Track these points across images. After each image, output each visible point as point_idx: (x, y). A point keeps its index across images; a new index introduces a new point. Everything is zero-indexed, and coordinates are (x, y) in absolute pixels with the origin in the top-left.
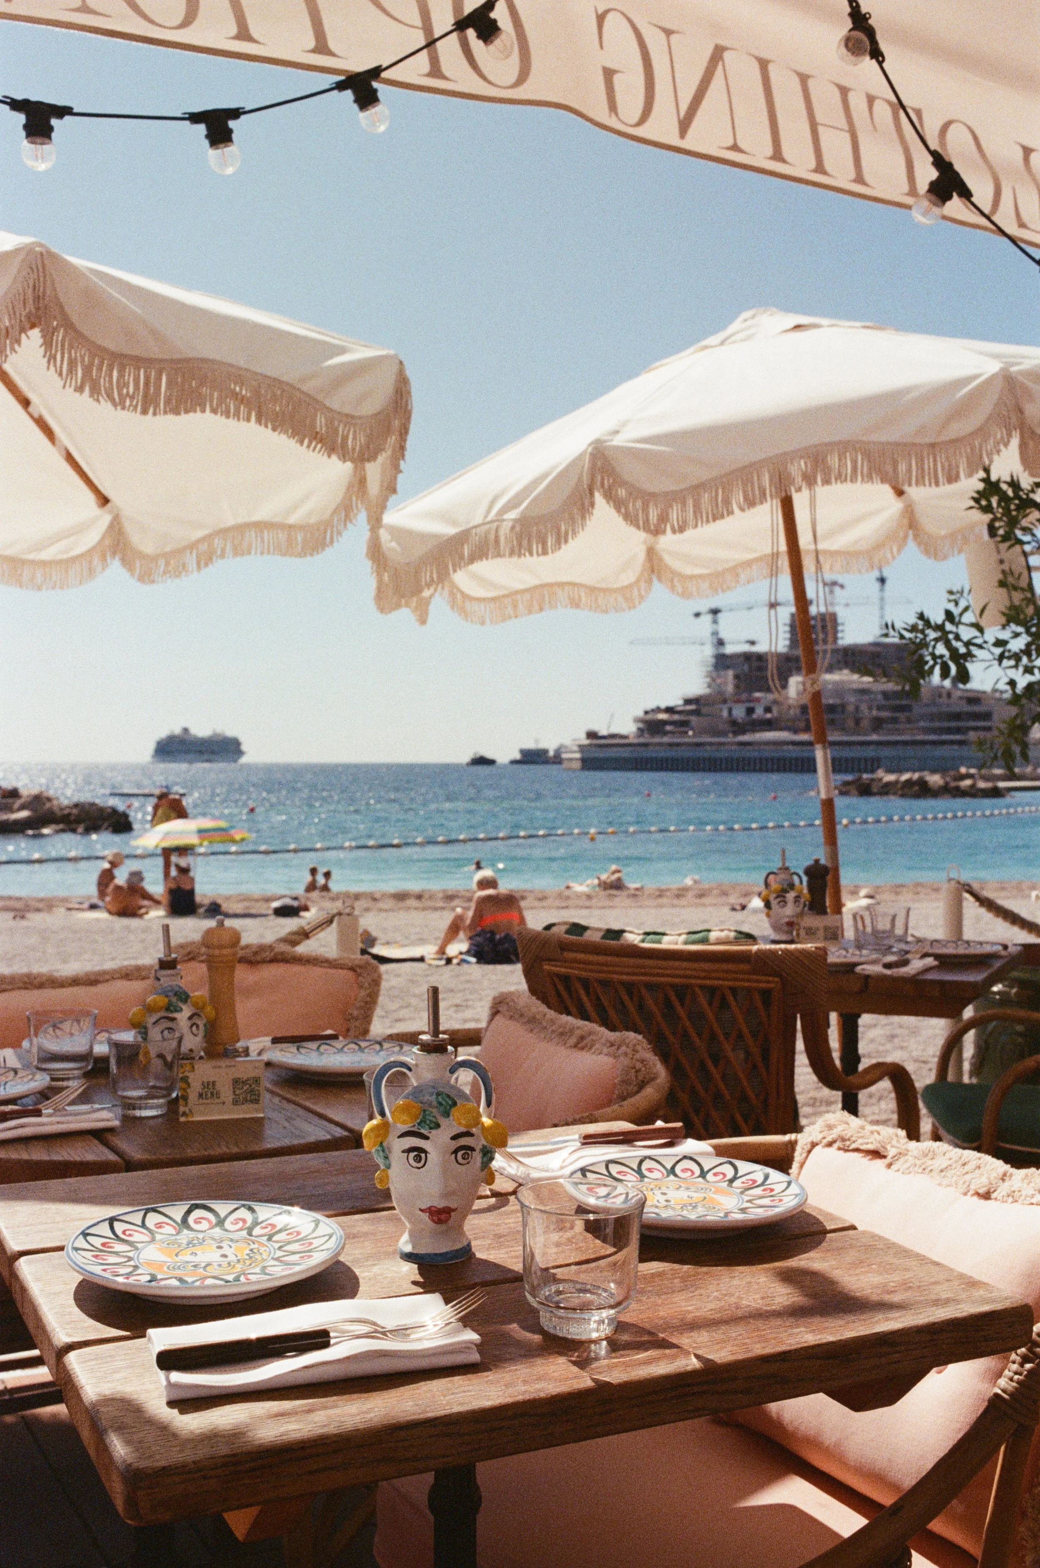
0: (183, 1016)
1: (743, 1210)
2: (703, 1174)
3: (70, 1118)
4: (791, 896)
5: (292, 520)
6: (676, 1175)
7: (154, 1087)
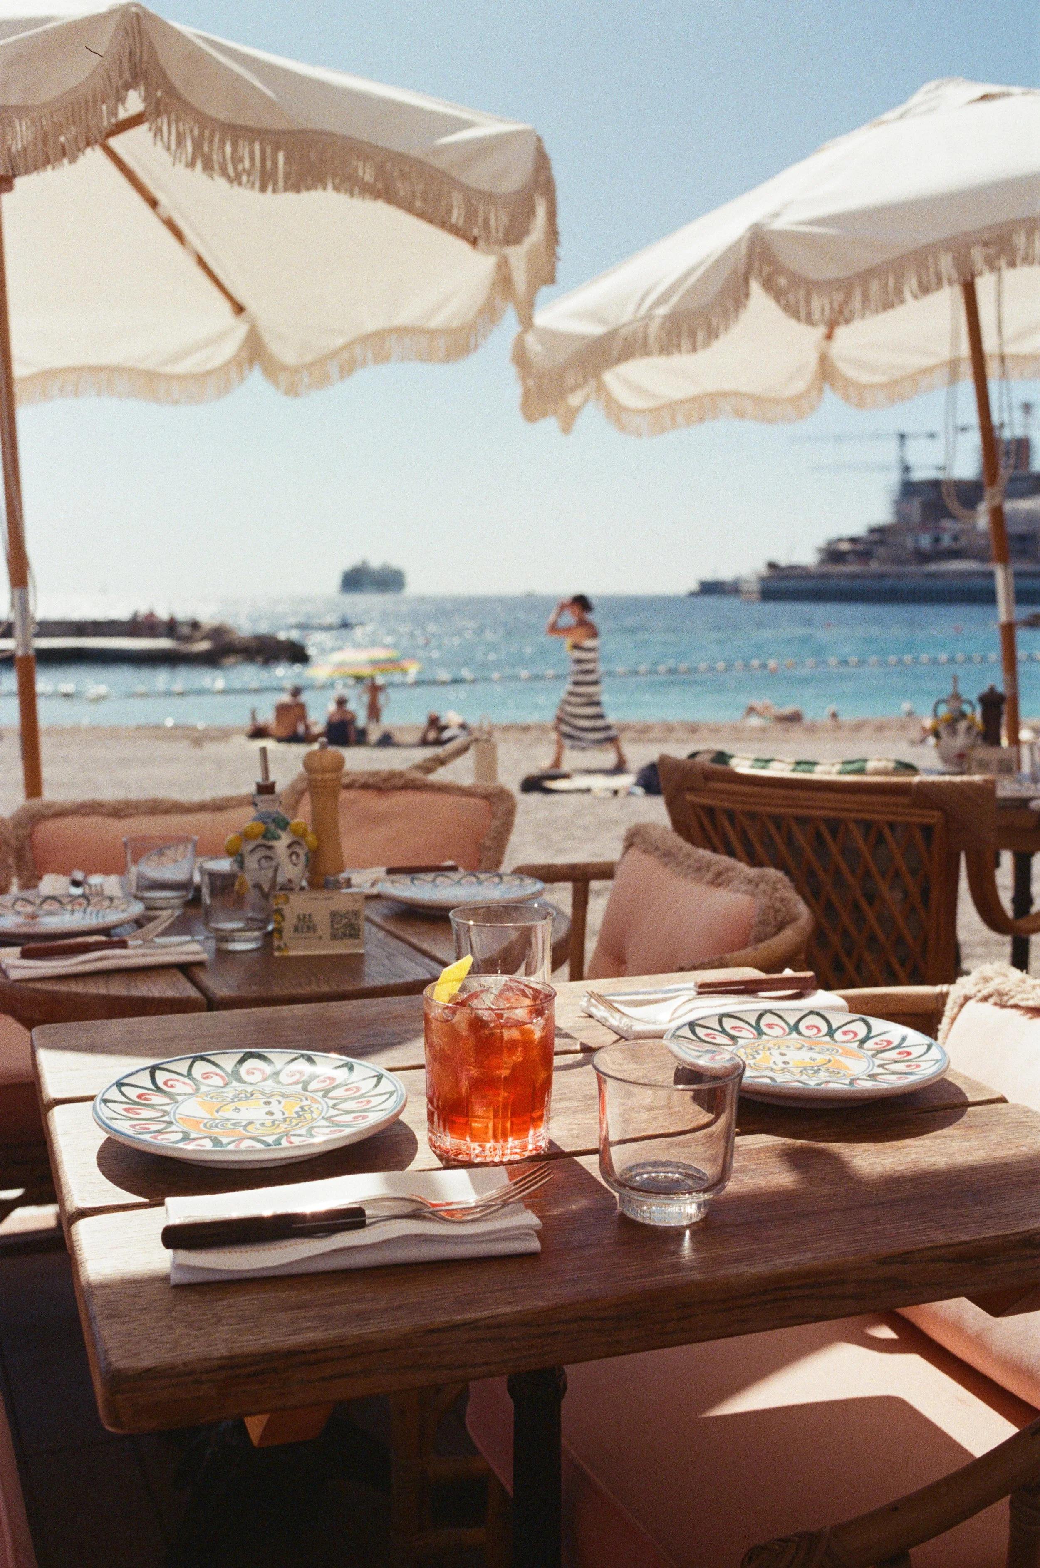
0: (281, 844)
1: (873, 1077)
2: (831, 1033)
3: (159, 951)
4: (962, 726)
5: (434, 323)
6: (799, 1033)
7: (251, 919)
